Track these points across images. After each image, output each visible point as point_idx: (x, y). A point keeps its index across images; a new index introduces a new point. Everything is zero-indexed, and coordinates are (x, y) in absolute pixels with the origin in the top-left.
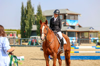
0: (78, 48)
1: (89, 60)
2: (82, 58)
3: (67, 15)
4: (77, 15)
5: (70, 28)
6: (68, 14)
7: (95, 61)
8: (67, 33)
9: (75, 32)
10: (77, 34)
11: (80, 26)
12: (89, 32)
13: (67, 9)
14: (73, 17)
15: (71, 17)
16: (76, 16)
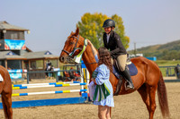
0: (26, 88)
1: (45, 107)
2: (34, 103)
3: (5, 32)
4: (23, 31)
5: (11, 54)
6: (7, 31)
7: (55, 108)
8: (6, 63)
9: (21, 60)
10: (23, 64)
11: (28, 50)
12: (44, 59)
13: (5, 22)
14: (16, 35)
15: (12, 35)
16: (21, 33)
